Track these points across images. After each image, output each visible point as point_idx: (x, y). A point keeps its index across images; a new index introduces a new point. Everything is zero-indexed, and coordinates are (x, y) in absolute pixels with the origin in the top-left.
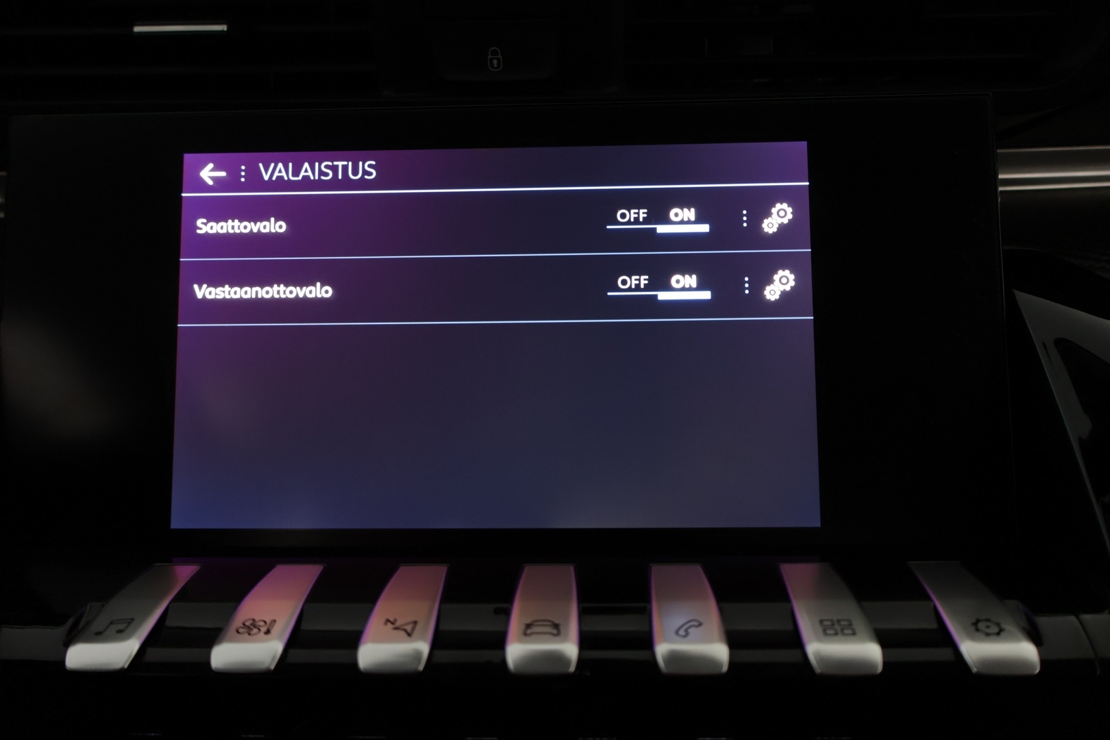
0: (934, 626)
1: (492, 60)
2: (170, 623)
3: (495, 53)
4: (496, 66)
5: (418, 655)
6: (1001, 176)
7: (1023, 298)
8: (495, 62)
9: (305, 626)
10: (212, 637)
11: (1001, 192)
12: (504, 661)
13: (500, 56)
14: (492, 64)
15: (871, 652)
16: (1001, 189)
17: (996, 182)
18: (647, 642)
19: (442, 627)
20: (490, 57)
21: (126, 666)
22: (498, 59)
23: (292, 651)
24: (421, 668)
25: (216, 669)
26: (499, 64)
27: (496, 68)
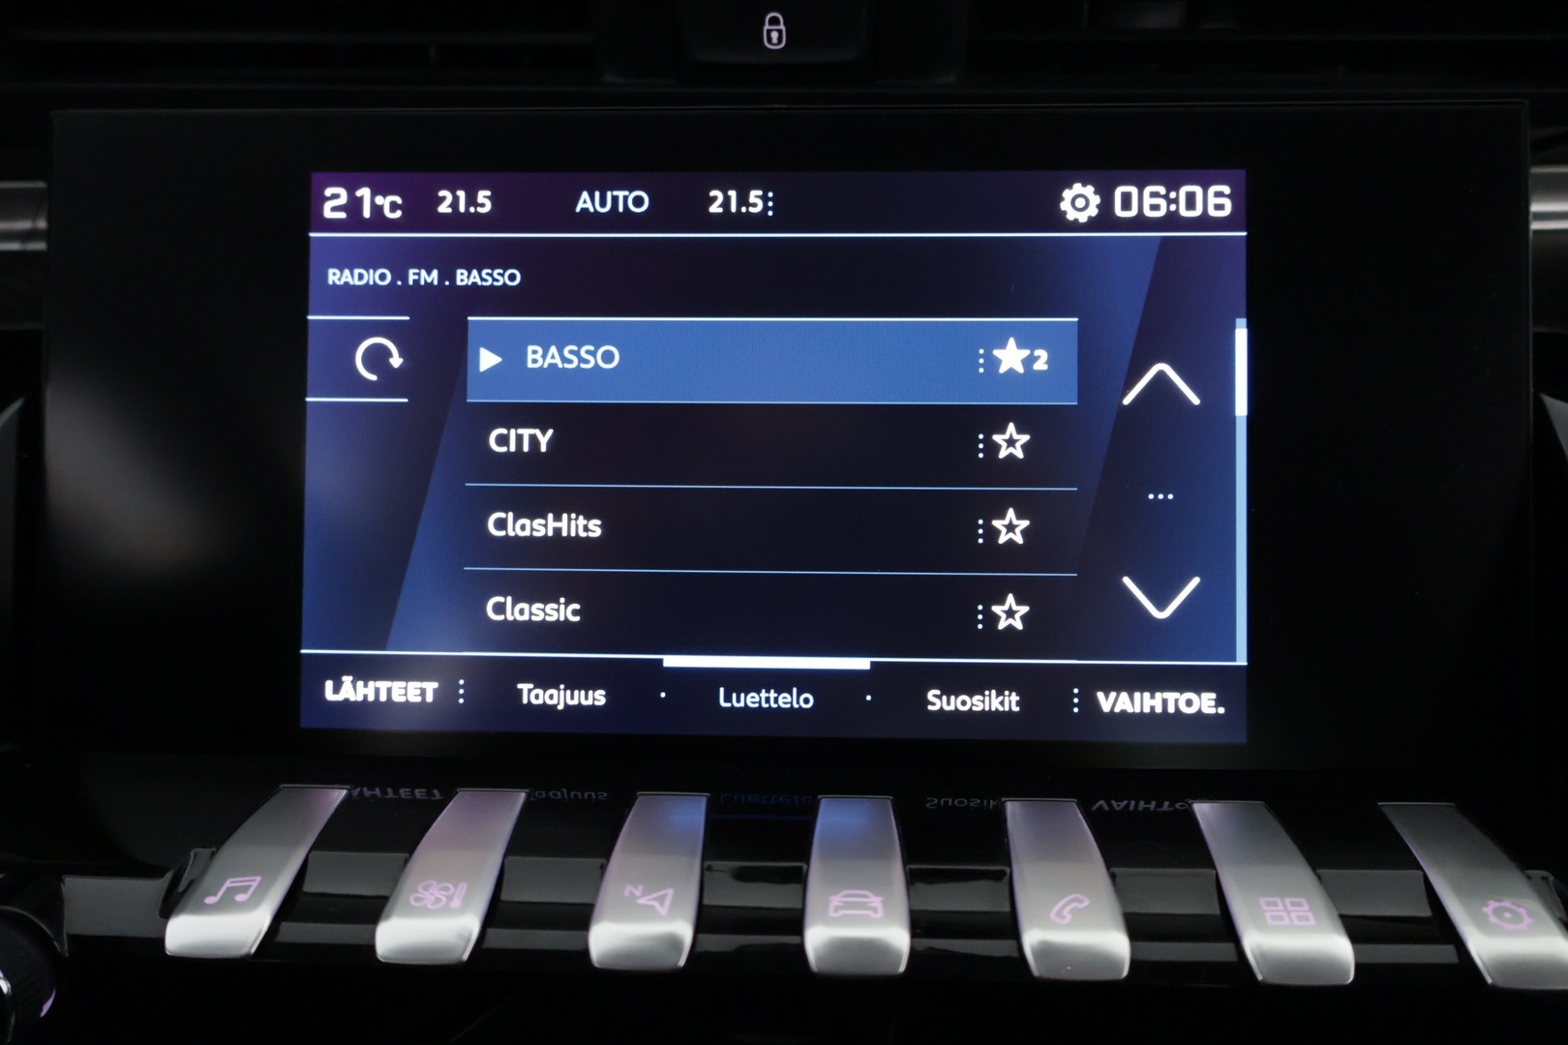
0: (1425, 912)
1: (769, 31)
3: (774, 21)
4: (775, 40)
5: (674, 942)
6: (1535, 207)
8: (775, 36)
11: (1537, 232)
13: (782, 27)
14: (770, 40)
15: (1337, 949)
16: (1535, 226)
19: (706, 901)
20: (766, 27)
21: (251, 951)
22: (780, 31)
23: (491, 931)
24: (682, 962)
25: (384, 958)
26: (780, 39)
27: (775, 44)
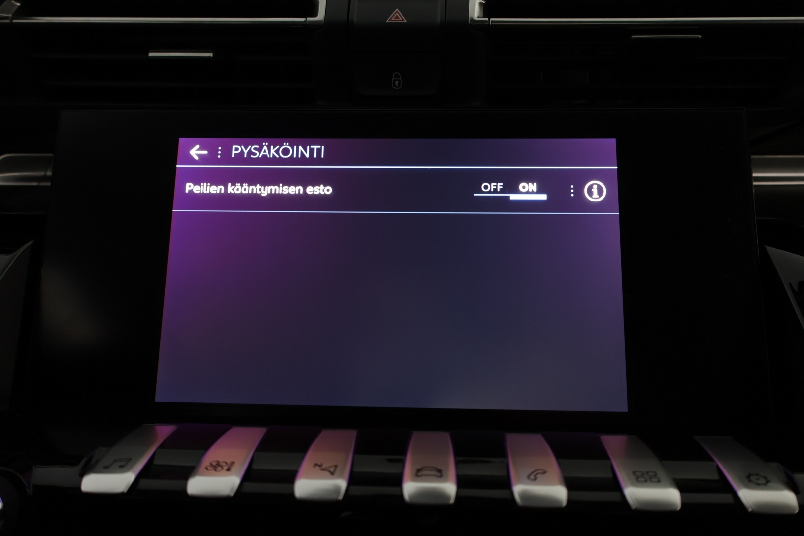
0: (716, 477)
1: (394, 81)
2: (157, 462)
3: (396, 76)
4: (397, 85)
5: (337, 490)
6: (754, 175)
7: (772, 251)
8: (397, 83)
9: (255, 467)
10: (188, 472)
11: (755, 186)
12: (401, 496)
13: (400, 79)
14: (394, 85)
15: (673, 495)
16: (755, 183)
17: (751, 179)
18: (506, 484)
19: (355, 470)
20: (393, 79)
21: (125, 491)
22: (399, 81)
24: (341, 497)
25: (191, 495)
26: (399, 84)
27: (397, 87)
